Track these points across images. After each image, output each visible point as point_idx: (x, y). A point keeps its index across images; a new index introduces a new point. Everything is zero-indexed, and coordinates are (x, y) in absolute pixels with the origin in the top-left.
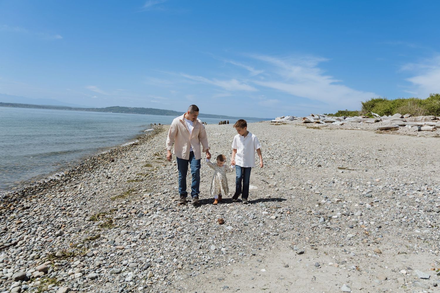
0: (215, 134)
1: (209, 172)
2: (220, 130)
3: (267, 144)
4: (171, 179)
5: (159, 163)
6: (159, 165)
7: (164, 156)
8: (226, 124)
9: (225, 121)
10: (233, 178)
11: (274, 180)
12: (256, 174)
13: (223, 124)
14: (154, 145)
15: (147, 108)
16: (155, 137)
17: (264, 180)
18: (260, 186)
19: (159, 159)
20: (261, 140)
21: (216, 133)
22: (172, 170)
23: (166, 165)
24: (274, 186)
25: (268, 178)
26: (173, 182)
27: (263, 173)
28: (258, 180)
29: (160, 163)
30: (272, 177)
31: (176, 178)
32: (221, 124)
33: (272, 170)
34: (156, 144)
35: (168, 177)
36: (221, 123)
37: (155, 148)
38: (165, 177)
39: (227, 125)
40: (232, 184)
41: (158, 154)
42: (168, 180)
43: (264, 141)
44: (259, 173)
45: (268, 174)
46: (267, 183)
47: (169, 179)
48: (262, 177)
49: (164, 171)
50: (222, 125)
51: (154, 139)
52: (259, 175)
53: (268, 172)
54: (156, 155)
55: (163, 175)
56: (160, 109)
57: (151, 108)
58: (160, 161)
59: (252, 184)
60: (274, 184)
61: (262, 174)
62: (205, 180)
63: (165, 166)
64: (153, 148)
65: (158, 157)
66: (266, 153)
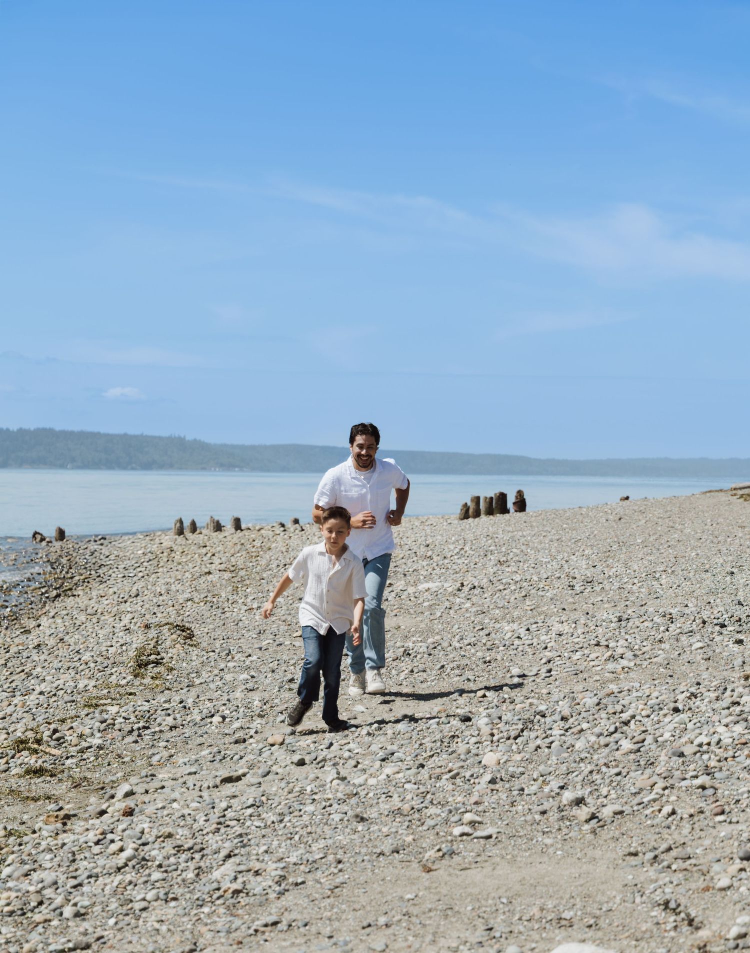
0: (422, 587)
1: (331, 857)
2: (461, 553)
3: (740, 642)
4: (77, 915)
5: (32, 805)
6: (25, 817)
7: (73, 750)
8: (504, 510)
9: (503, 497)
10: (475, 891)
11: (736, 897)
12: (633, 860)
13: (490, 512)
14: (29, 675)
15: (21, 431)
16: (44, 621)
17: (672, 905)
18: (643, 943)
19: (39, 772)
20: (705, 615)
21: (429, 578)
22: (96, 849)
23: (67, 817)
24: (732, 944)
25: (701, 884)
26: (85, 934)
27: (673, 853)
28: (638, 900)
29: (35, 800)
30: (724, 882)
31: (113, 906)
32: (477, 514)
33: (740, 827)
34: (39, 669)
35: (59, 900)
36: (472, 506)
37: (32, 699)
38: (41, 903)
39: (513, 516)
40: (466, 934)
41: (39, 742)
42: (55, 923)
43: (723, 626)
44: (650, 855)
45: (711, 856)
46: (691, 922)
47: (68, 911)
48: (665, 878)
49: (49, 857)
50: (484, 518)
51: (34, 633)
52: (647, 866)
53: (707, 842)
54: (21, 745)
55: (32, 889)
56: (103, 430)
57: (44, 430)
58: (39, 785)
59: (591, 933)
60: (734, 932)
61: (668, 858)
62: (293, 916)
63: (59, 825)
64: (16, 701)
65: (32, 761)
66: (717, 705)
